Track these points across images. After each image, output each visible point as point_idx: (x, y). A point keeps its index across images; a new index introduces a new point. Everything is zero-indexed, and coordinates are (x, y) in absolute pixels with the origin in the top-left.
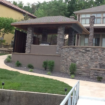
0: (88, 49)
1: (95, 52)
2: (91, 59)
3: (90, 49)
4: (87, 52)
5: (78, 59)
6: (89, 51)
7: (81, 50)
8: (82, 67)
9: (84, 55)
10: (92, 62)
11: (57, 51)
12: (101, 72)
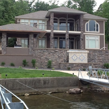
0: (56, 51)
1: (61, 53)
2: (59, 57)
3: (57, 50)
4: (56, 53)
5: (50, 57)
6: (57, 52)
7: (52, 51)
8: (53, 63)
9: (54, 54)
10: (60, 59)
11: (30, 52)
12: (67, 65)
